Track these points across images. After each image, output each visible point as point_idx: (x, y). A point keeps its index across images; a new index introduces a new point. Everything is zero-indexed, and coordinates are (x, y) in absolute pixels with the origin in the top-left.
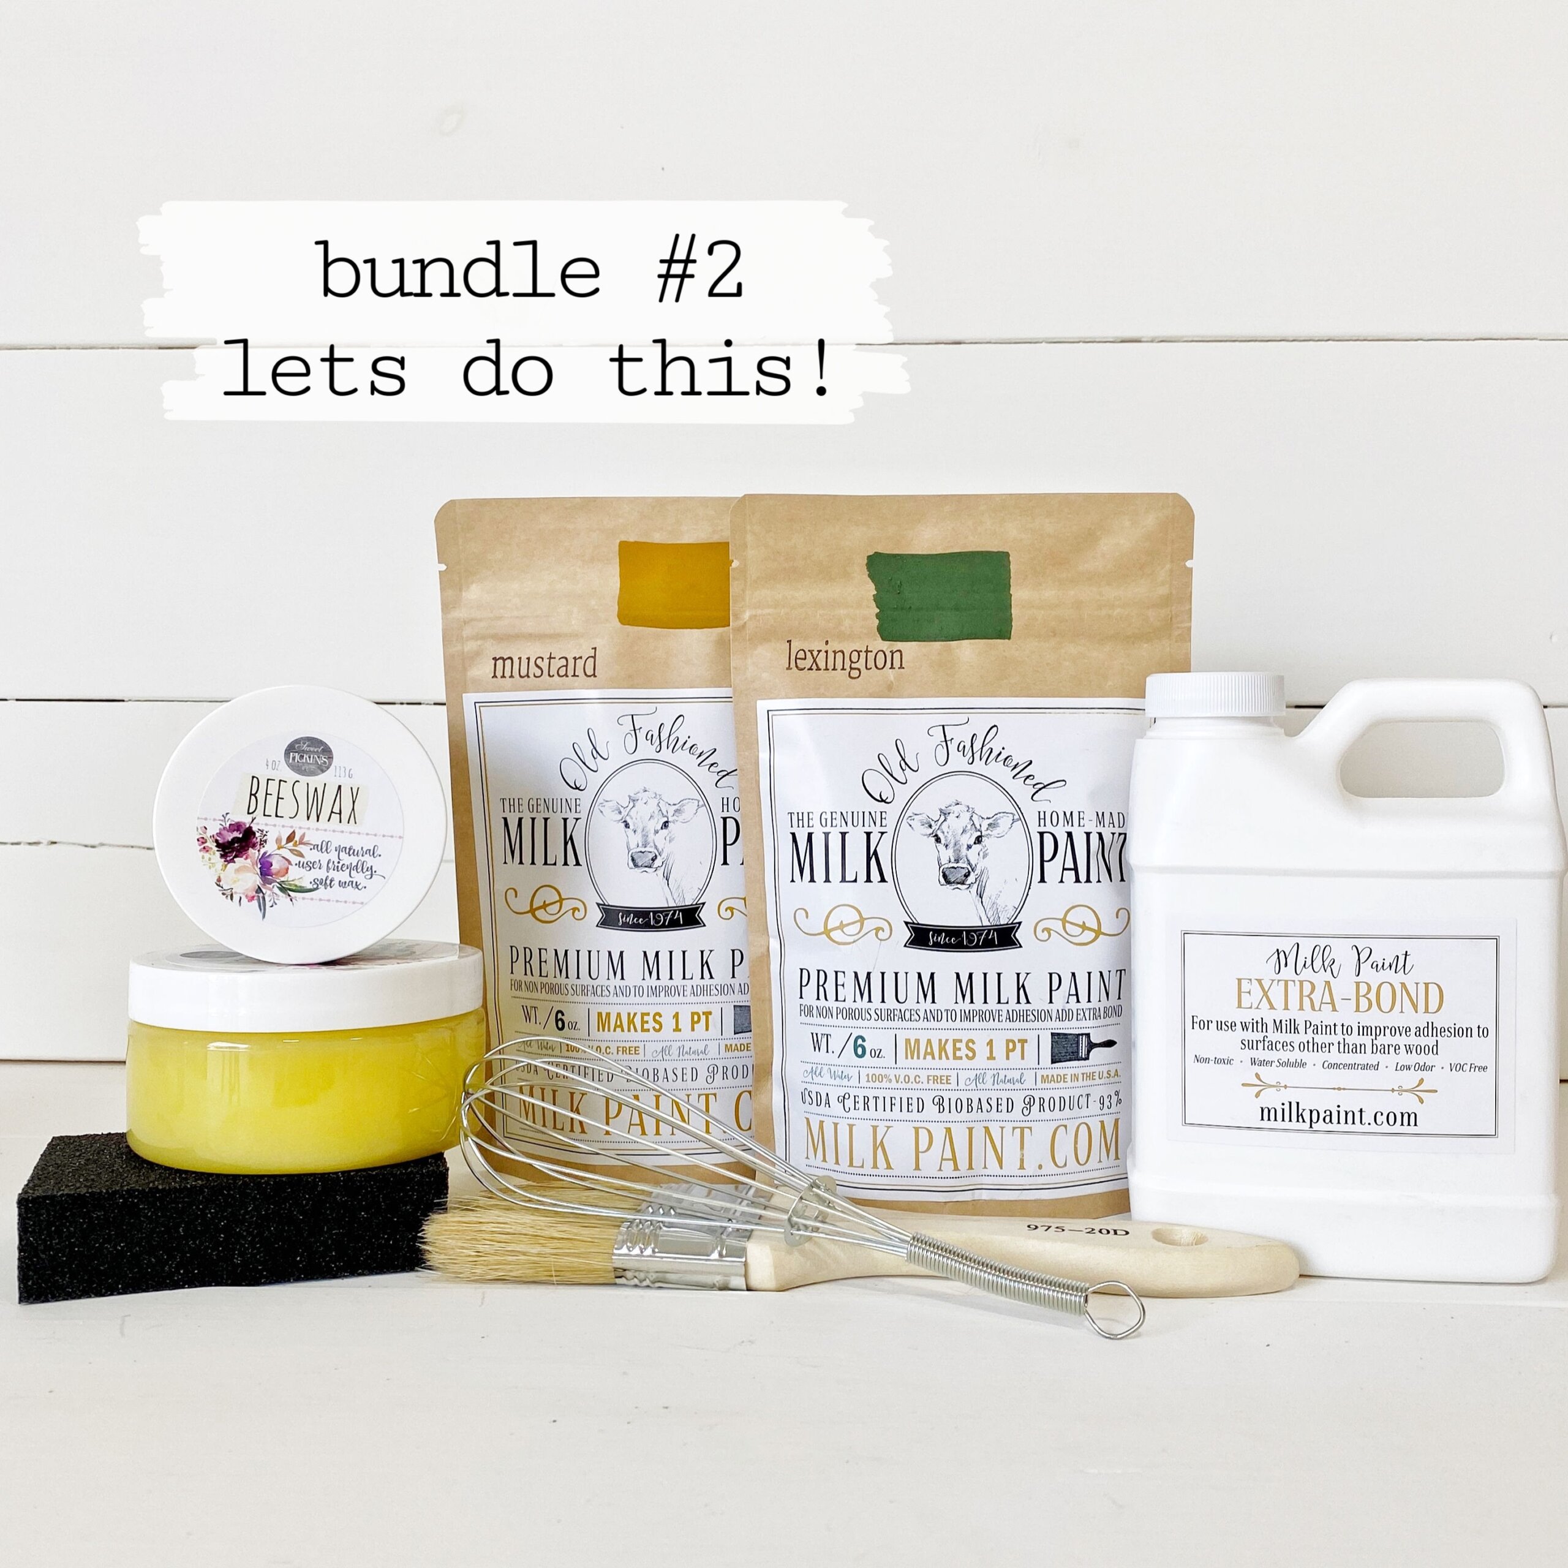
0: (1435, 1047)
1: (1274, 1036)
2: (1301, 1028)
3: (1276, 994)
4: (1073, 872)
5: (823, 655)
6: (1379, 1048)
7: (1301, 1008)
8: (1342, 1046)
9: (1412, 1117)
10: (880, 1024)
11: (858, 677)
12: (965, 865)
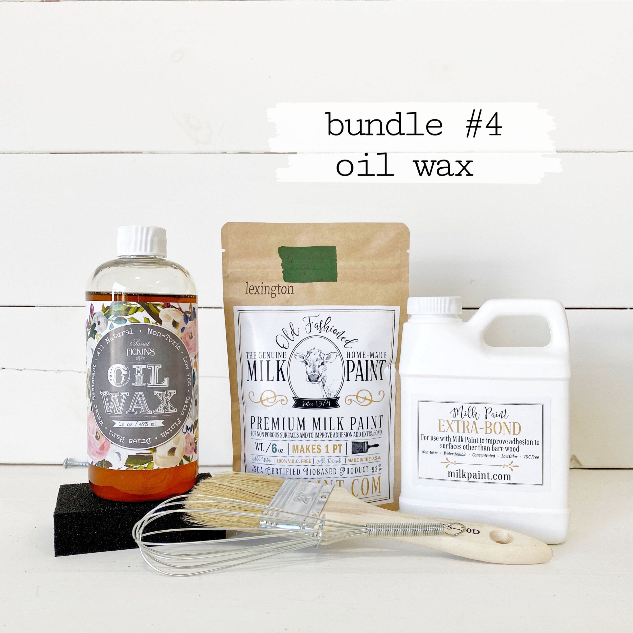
4: (361, 376)
5: (260, 288)
10: (282, 439)
11: (275, 297)
12: (317, 374)
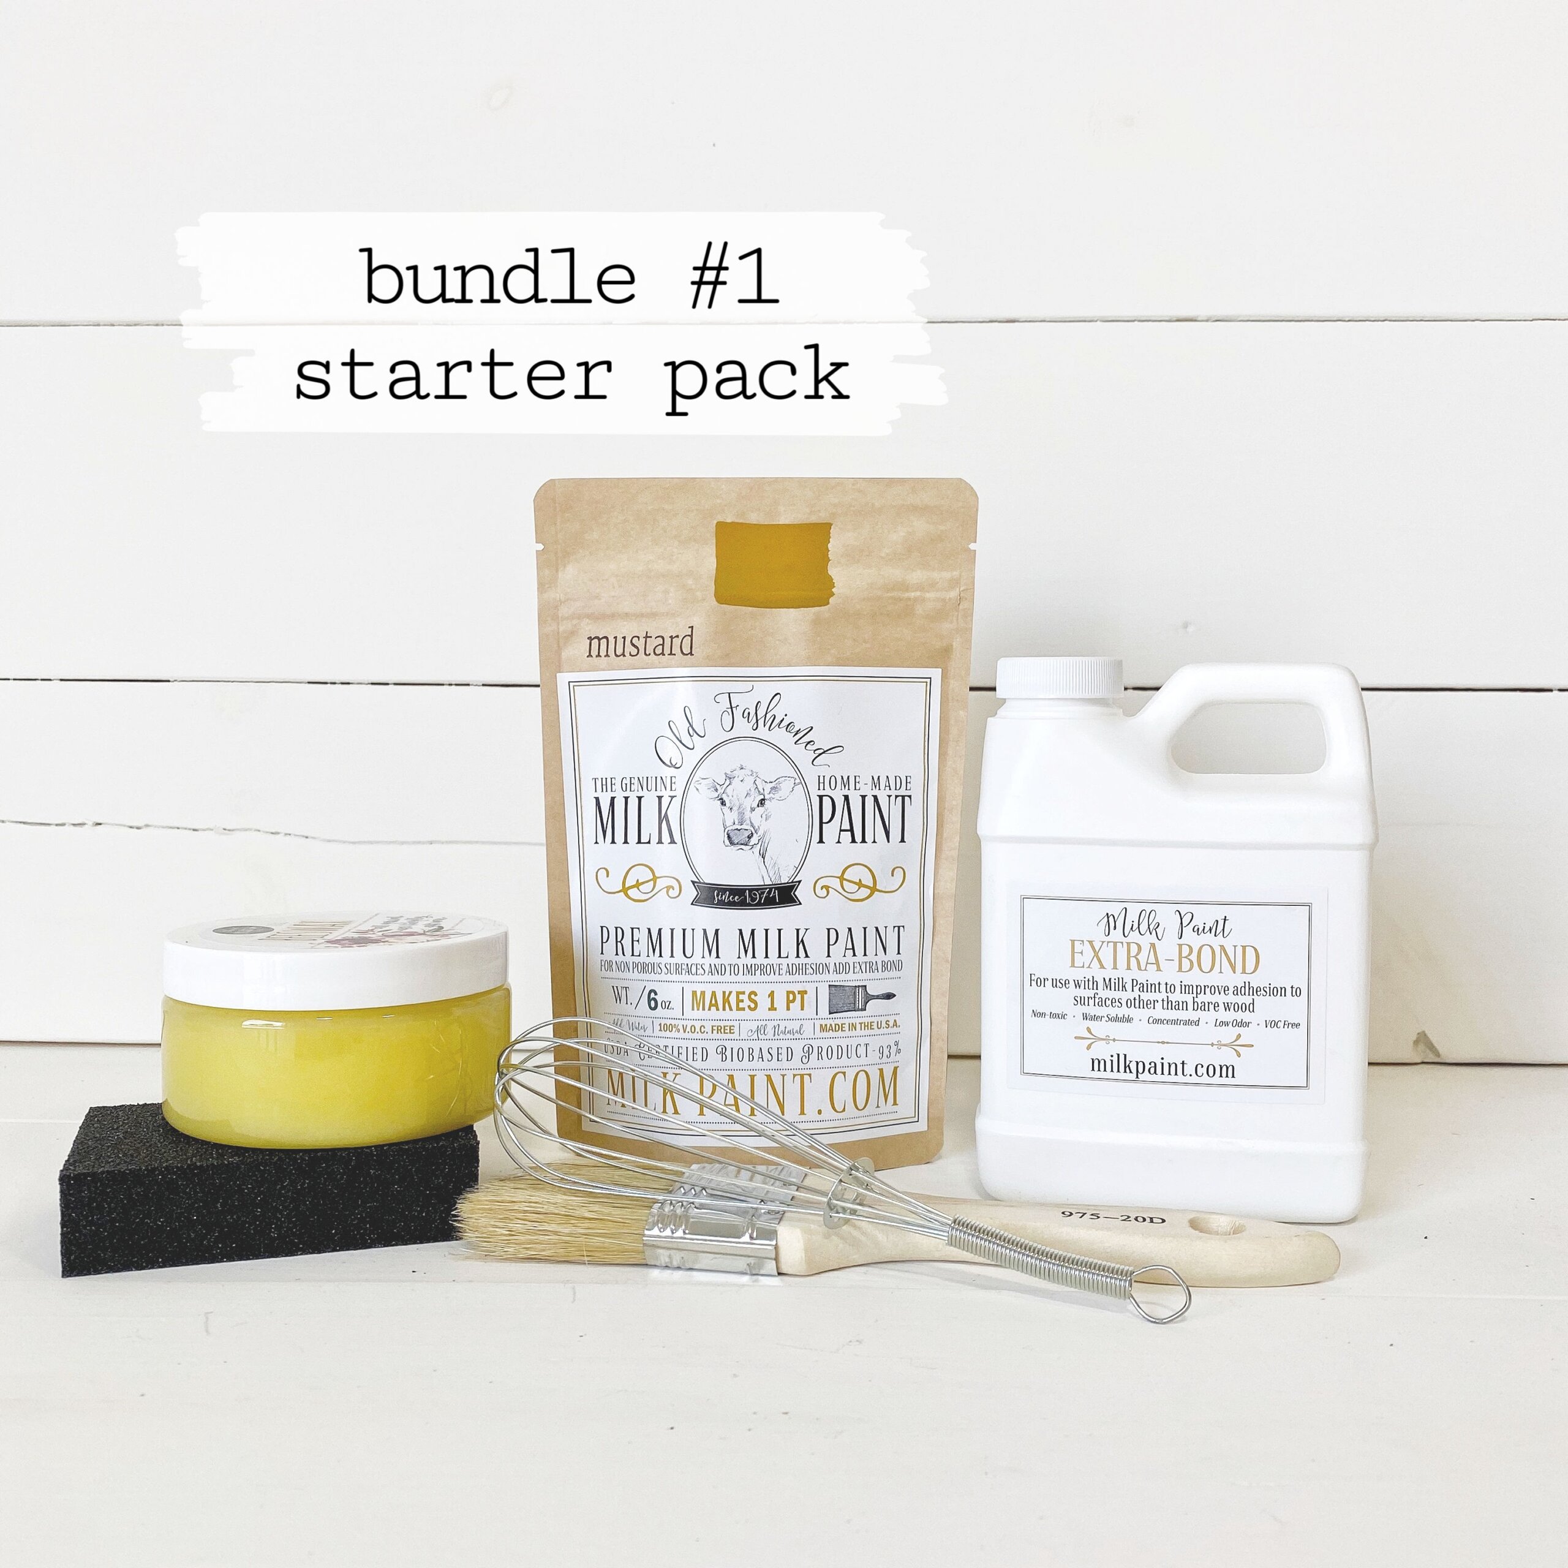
0: (1251, 1005)
1: (1103, 993)
2: (1129, 986)
3: (1106, 954)
6: (1200, 1005)
7: (1129, 968)
8: (1165, 1003)
9: (1230, 1069)
